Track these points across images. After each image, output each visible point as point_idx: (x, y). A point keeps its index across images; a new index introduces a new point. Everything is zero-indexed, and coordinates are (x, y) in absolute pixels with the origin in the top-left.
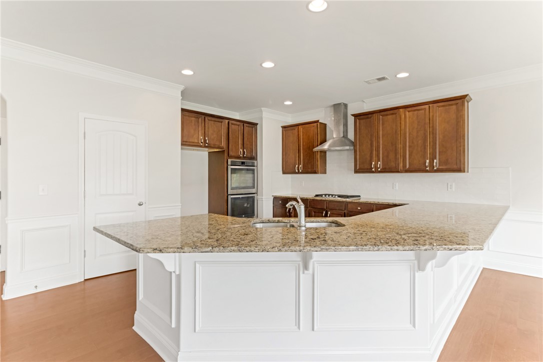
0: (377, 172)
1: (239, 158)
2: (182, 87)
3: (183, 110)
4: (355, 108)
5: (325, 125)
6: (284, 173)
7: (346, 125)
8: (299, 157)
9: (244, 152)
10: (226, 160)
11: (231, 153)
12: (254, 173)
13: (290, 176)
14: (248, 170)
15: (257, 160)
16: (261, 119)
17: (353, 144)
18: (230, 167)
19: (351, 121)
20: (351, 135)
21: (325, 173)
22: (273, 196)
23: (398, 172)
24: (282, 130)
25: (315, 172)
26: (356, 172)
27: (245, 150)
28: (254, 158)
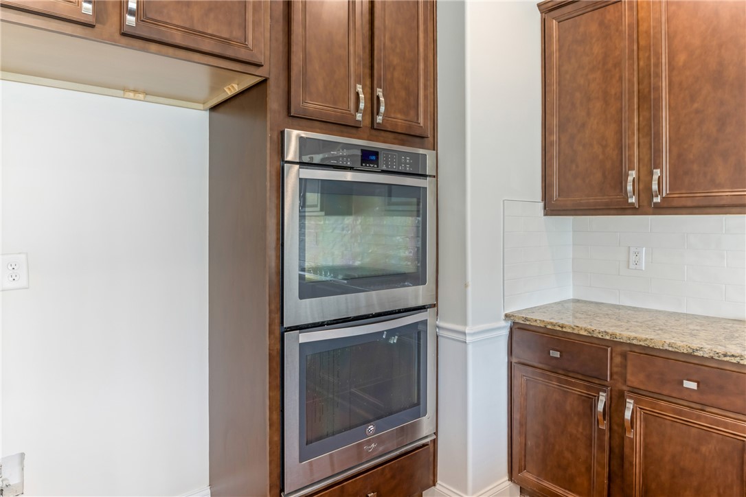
1: (347, 127)
6: (551, 209)
9: (374, 102)
10: (270, 135)
11: (301, 99)
12: (420, 212)
14: (390, 189)
15: (434, 147)
18: (293, 175)
22: (507, 316)
24: (544, 22)
27: (379, 92)
28: (422, 137)
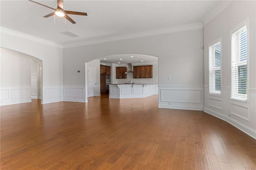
0: (138, 78)
1: (108, 75)
2: (100, 60)
3: (100, 65)
4: (133, 65)
5: (126, 68)
6: (116, 78)
7: (131, 68)
8: (121, 75)
11: (106, 74)
12: (110, 78)
13: (117, 79)
16: (112, 66)
17: (133, 72)
18: (106, 77)
19: (132, 68)
20: (132, 70)
21: (126, 78)
23: (141, 78)
24: (116, 68)
25: (125, 78)
26: (134, 78)
27: (109, 73)
28: (110, 75)
